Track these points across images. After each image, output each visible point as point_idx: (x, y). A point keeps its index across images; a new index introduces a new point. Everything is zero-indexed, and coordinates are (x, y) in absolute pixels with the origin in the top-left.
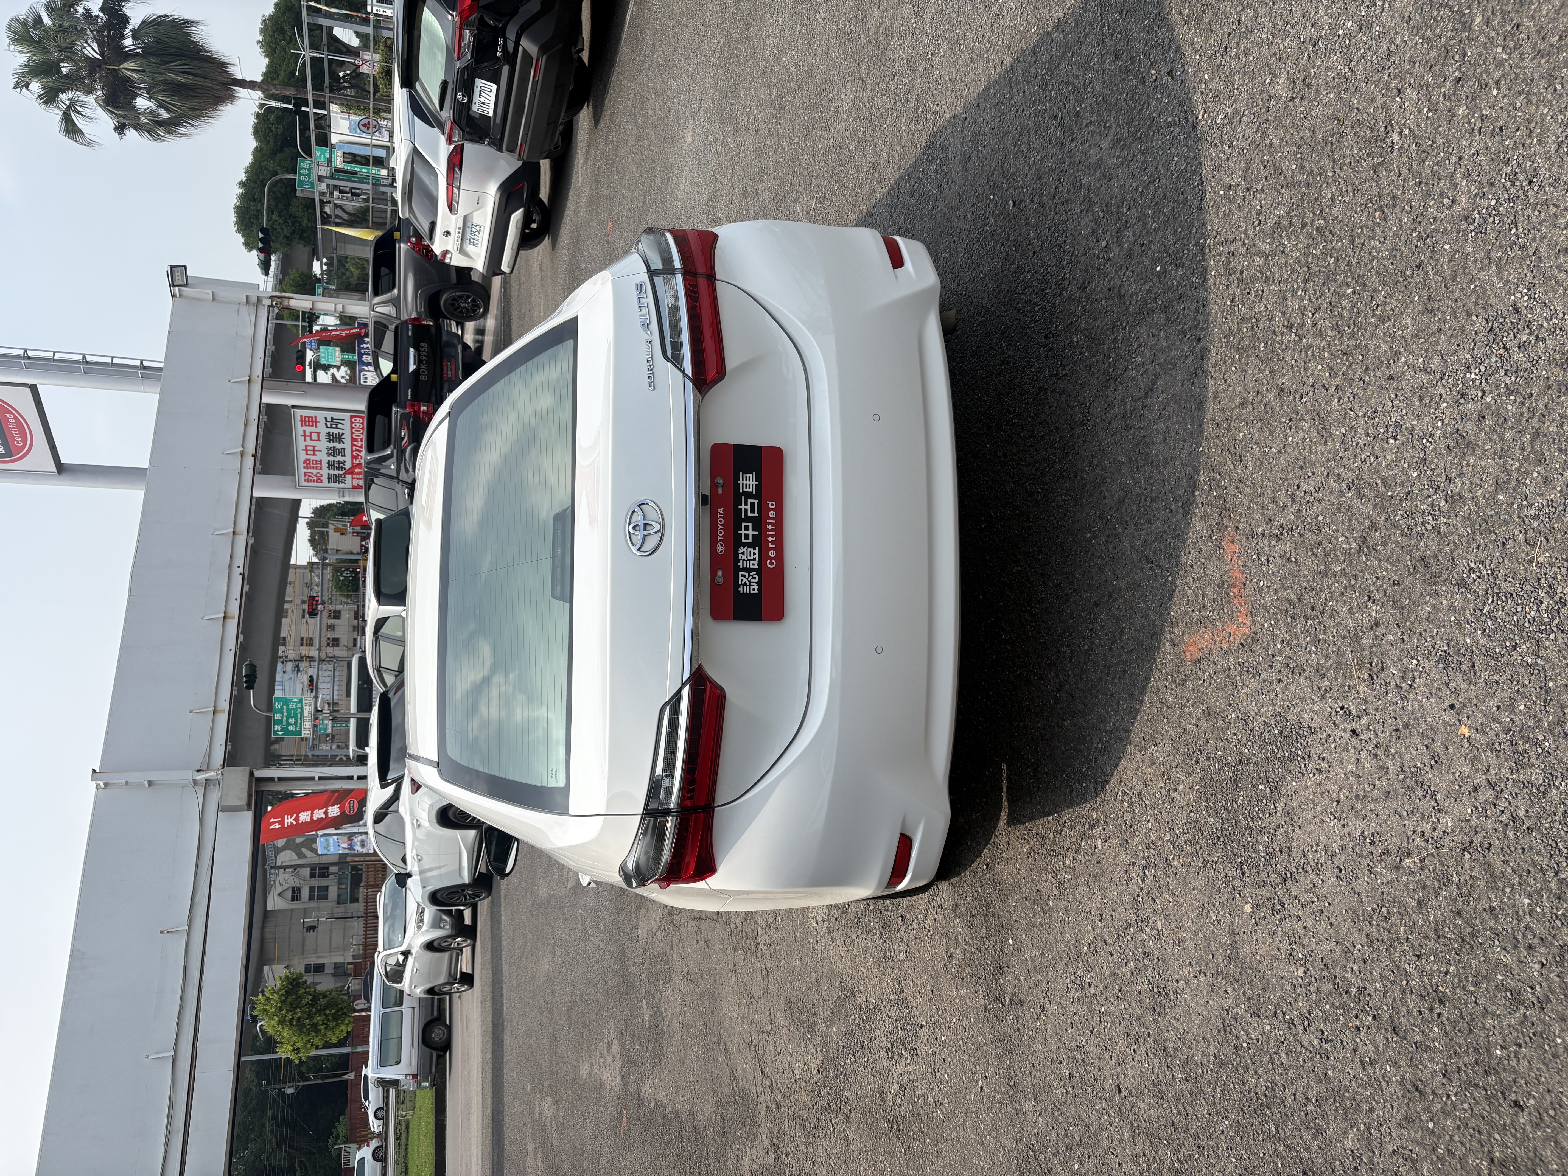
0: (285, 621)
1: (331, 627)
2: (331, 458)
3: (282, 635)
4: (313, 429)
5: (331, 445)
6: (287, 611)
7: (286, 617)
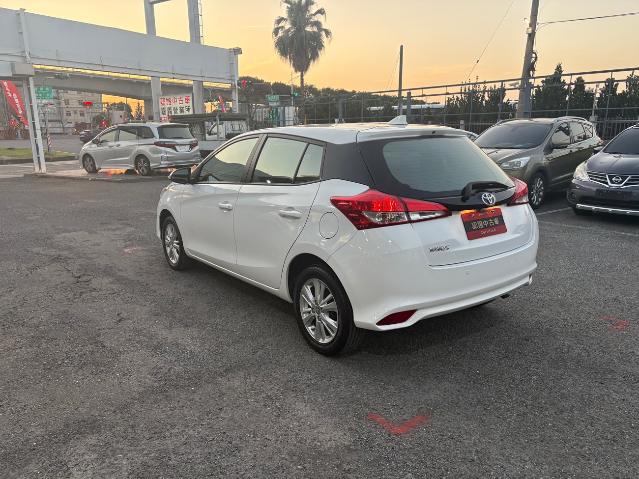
0: (76, 92)
1: (75, 112)
2: (172, 109)
3: (69, 91)
4: (184, 101)
5: (178, 109)
6: (81, 93)
7: (78, 93)
